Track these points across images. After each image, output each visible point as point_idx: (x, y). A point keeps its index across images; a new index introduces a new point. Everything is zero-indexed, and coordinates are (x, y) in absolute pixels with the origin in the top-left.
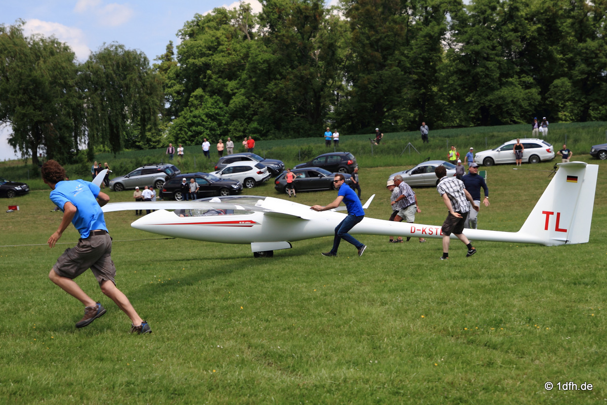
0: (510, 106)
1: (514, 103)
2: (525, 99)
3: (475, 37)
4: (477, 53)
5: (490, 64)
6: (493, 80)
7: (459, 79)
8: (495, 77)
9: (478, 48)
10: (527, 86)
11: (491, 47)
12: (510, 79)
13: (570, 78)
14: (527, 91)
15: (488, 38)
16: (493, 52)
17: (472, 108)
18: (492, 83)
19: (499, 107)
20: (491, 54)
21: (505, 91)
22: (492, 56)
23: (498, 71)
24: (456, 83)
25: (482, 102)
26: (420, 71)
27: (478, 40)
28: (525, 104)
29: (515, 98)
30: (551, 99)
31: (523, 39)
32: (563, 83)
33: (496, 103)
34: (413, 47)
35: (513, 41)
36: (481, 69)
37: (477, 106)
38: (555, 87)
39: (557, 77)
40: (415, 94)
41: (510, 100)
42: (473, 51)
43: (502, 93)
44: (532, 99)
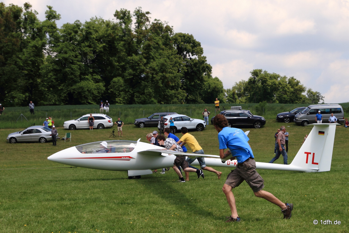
0: (87, 93)
1: (89, 91)
2: (95, 89)
3: (65, 49)
4: (66, 59)
5: (74, 67)
6: (76, 76)
7: (54, 75)
8: (77, 75)
9: (66, 56)
10: (97, 81)
11: (74, 56)
12: (87, 77)
13: (123, 77)
14: (97, 84)
15: (73, 50)
16: (76, 59)
17: (62, 93)
18: (75, 79)
19: (79, 93)
20: (75, 60)
21: (83, 84)
22: (75, 62)
23: (79, 71)
24: (53, 77)
25: (69, 90)
26: (29, 68)
27: (66, 51)
28: (95, 92)
29: (89, 88)
30: (112, 90)
31: (94, 52)
32: (119, 80)
33: (77, 91)
34: (25, 53)
35: (88, 53)
36: (68, 69)
37: (66, 92)
38: (114, 82)
39: (115, 76)
40: (26, 83)
41: (86, 89)
42: (63, 58)
43: (81, 85)
44: (100, 89)
